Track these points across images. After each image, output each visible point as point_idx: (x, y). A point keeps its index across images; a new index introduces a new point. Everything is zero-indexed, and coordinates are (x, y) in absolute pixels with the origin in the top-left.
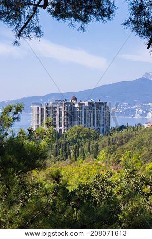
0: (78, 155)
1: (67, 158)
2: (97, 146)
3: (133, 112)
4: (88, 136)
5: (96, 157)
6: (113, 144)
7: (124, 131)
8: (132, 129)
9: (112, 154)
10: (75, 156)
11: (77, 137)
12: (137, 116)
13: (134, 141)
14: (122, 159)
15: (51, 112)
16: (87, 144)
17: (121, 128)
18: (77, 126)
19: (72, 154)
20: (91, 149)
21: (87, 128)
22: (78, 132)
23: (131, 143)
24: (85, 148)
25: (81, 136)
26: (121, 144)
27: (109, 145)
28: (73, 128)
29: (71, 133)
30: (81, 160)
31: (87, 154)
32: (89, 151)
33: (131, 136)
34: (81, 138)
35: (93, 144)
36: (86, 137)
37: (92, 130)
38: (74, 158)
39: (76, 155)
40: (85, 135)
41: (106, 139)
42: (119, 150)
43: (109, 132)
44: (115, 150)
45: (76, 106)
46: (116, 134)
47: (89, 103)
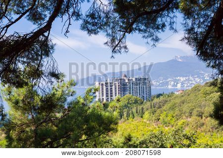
0: (129, 116)
1: (121, 118)
2: (143, 109)
3: (167, 84)
4: (136, 102)
5: (142, 117)
6: (154, 107)
7: (161, 98)
8: (167, 96)
9: (154, 114)
10: (127, 116)
11: (128, 103)
12: (170, 87)
13: (169, 105)
14: (161, 117)
15: (109, 86)
16: (135, 108)
17: (159, 96)
18: (128, 95)
19: (125, 115)
20: (138, 111)
21: (134, 97)
22: (129, 100)
23: (166, 107)
24: (134, 110)
25: (131, 102)
26: (160, 107)
27: (151, 108)
28: (125, 96)
29: (124, 101)
30: (132, 119)
31: (136, 115)
32: (137, 112)
33: (166, 101)
34: (130, 104)
35: (140, 107)
36: (134, 103)
37: (139, 98)
38: (126, 118)
39: (128, 116)
40: (133, 102)
41: (149, 104)
42: (158, 111)
43: (150, 98)
44: (156, 112)
45: (127, 81)
46: (156, 100)
47: (136, 79)
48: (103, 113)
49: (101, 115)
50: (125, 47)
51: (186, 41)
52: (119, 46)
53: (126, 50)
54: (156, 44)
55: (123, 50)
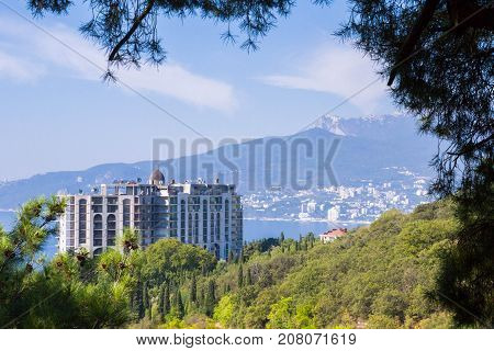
0: (168, 308)
1: (141, 316)
2: (213, 286)
3: (295, 206)
4: (192, 263)
5: (209, 314)
6: (251, 282)
7: (275, 251)
8: (293, 247)
9: (249, 305)
10: (160, 310)
11: (166, 267)
12: (303, 217)
13: (300, 275)
14: (271, 316)
15: (105, 208)
16: (190, 283)
17: (266, 245)
18: (165, 240)
19: (155, 306)
20: (198, 294)
21: (187, 246)
22: (168, 255)
23: (292, 280)
24: (185, 291)
25: (175, 264)
26: (269, 282)
27: (241, 284)
28: (157, 245)
29: (151, 255)
30: (175, 320)
31: (189, 305)
32: (194, 298)
33: (291, 264)
34: (174, 270)
35: (204, 282)
36: (186, 267)
37: (202, 250)
38: (159, 317)
39: (164, 308)
40: (183, 262)
41: (233, 270)
42: (264, 295)
43: (239, 253)
44: (255, 296)
45: (164, 193)
46: (257, 260)
47: (195, 187)
48: (77, 286)
49: (69, 293)
50: (155, 46)
51: (358, 38)
52: (132, 39)
53: (157, 57)
54: (259, 39)
55: (145, 55)
